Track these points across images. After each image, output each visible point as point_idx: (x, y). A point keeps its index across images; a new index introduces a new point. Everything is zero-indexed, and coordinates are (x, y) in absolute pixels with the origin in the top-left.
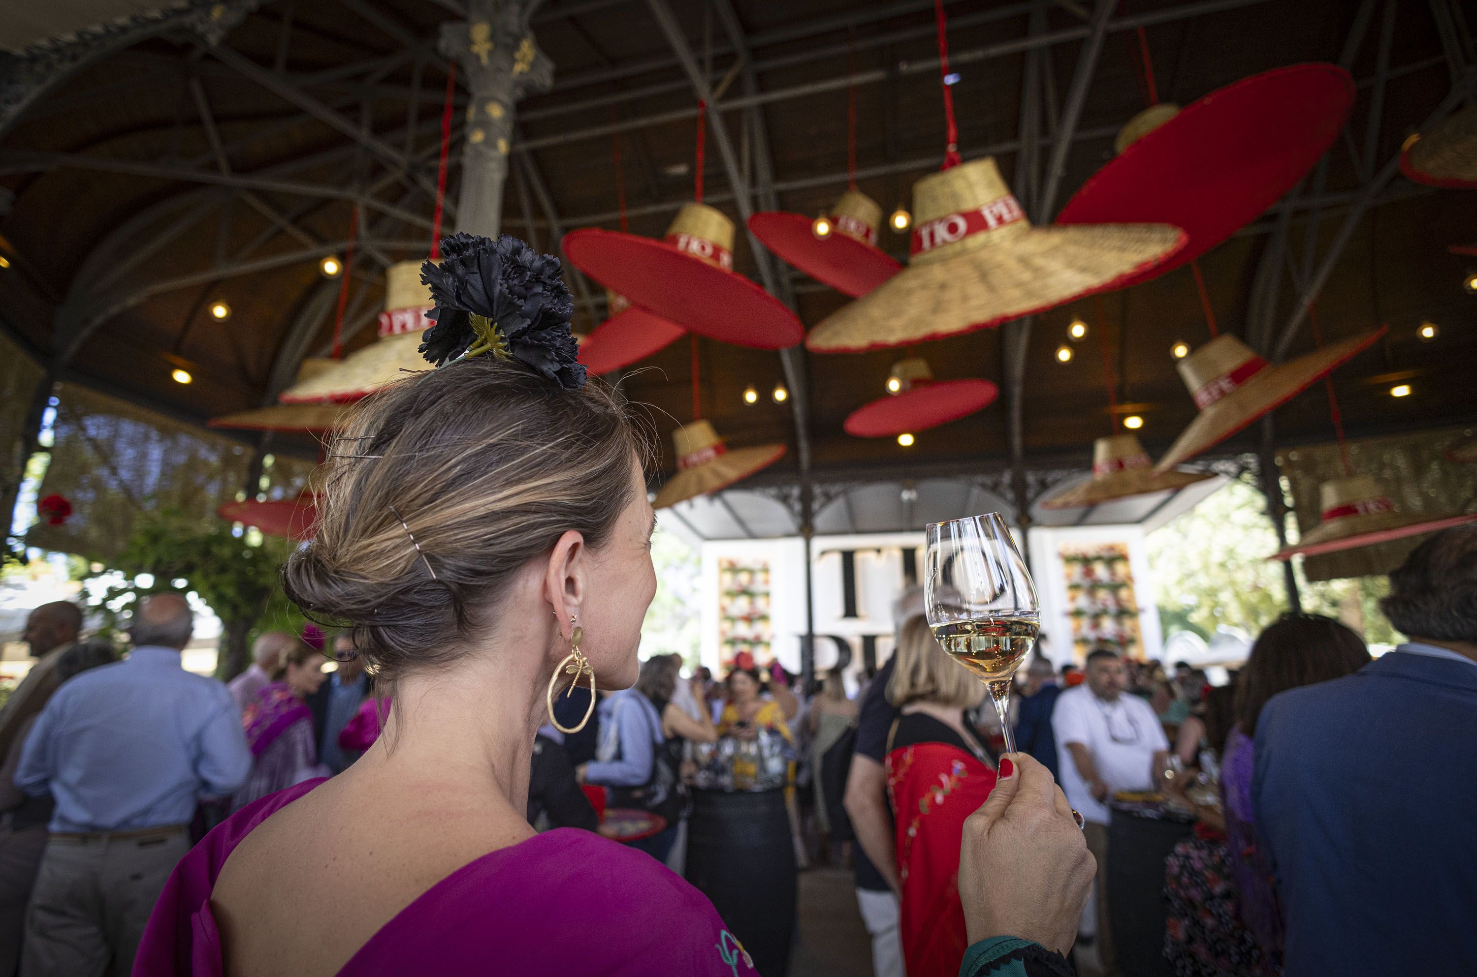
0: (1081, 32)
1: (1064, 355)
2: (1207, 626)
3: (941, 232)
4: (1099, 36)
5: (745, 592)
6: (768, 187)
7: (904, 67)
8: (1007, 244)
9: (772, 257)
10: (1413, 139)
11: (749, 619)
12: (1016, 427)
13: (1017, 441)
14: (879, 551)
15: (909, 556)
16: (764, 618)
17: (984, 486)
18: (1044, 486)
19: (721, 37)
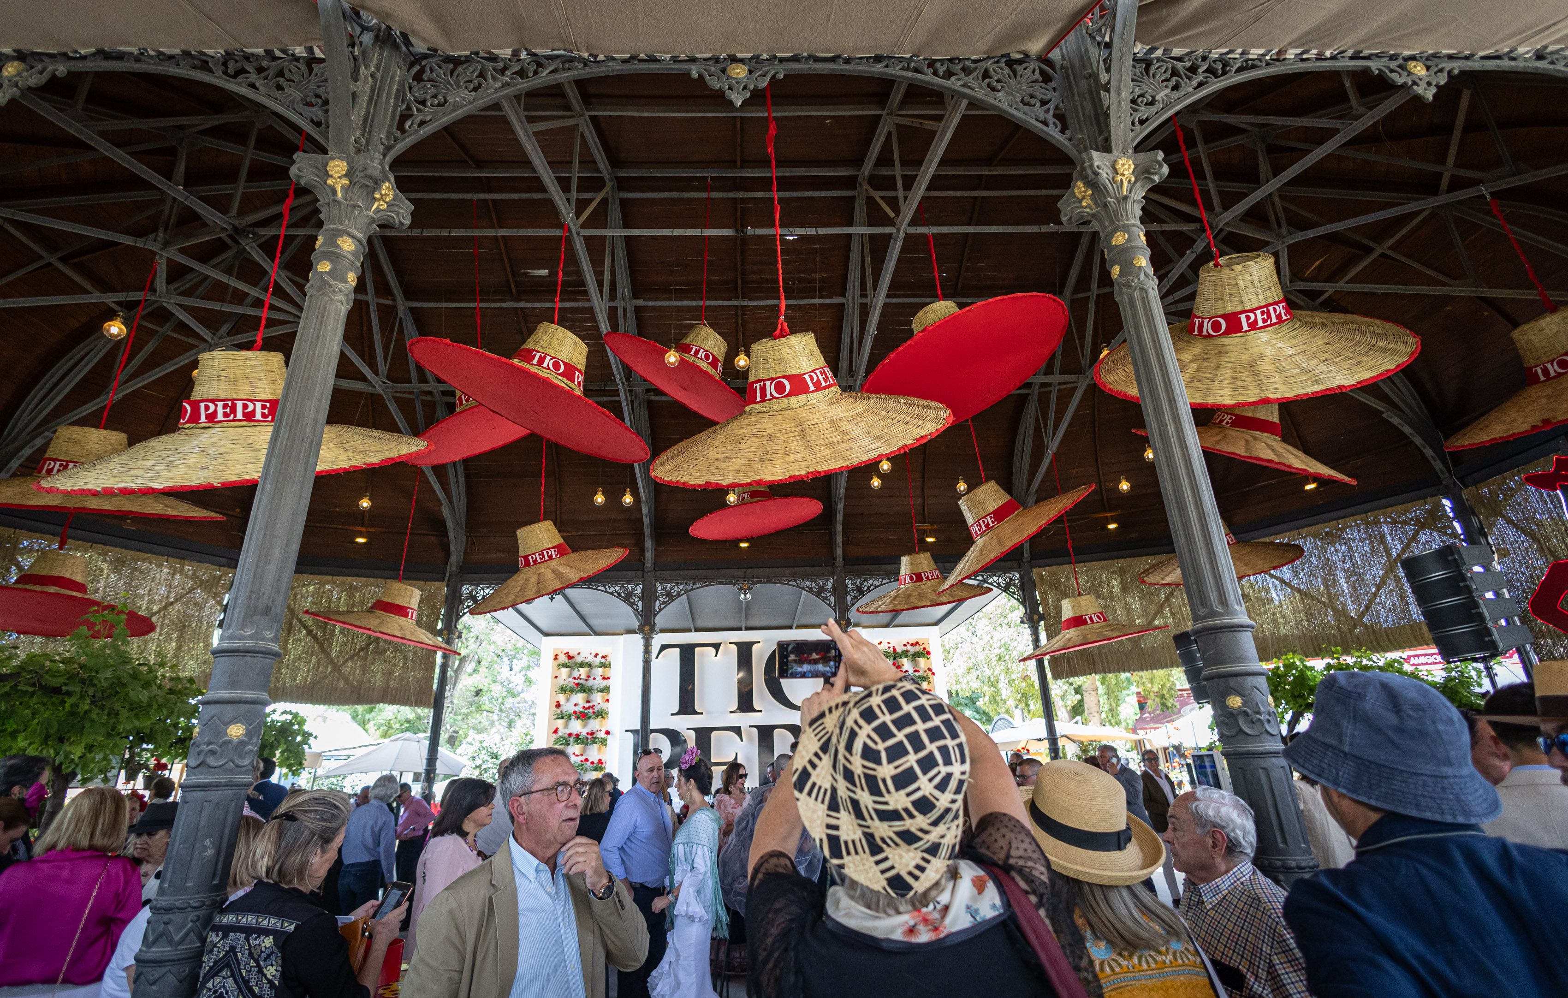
0: (888, 230)
1: (876, 482)
2: (989, 709)
3: (771, 389)
4: (902, 235)
5: (582, 688)
6: (625, 300)
7: (750, 230)
8: (823, 407)
9: (628, 371)
10: (1106, 352)
11: (583, 716)
12: (839, 539)
13: (839, 551)
14: (717, 646)
15: (745, 651)
16: (601, 714)
17: (811, 591)
18: (861, 592)
19: (588, 162)
